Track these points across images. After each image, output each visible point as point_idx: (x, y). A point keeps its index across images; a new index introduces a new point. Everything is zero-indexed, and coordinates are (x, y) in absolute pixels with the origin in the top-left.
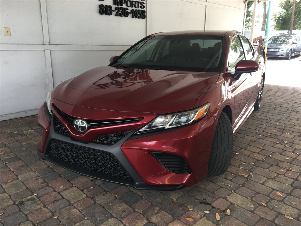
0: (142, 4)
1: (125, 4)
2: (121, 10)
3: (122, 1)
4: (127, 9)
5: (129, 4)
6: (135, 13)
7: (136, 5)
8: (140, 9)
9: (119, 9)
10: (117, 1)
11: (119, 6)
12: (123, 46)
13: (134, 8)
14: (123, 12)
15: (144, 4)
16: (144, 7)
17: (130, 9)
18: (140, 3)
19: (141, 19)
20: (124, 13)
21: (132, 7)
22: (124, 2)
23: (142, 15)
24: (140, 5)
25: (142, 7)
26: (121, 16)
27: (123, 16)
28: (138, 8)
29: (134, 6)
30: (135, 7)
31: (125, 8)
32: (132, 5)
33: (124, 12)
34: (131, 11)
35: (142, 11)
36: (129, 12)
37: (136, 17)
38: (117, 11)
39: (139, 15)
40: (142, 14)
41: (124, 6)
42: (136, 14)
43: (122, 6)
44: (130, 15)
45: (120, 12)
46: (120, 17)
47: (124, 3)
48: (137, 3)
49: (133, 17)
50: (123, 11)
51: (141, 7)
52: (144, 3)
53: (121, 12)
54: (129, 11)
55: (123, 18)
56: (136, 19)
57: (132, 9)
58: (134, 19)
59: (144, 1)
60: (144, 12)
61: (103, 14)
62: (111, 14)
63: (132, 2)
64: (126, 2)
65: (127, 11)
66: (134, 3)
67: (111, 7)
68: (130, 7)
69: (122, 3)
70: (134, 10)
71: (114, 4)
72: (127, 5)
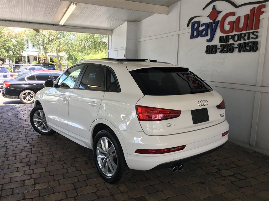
0: (255, 33)
4: (232, 44)
5: (236, 38)
6: (241, 46)
7: (246, 37)
8: (251, 40)
11: (223, 43)
15: (257, 34)
18: (251, 34)
21: (240, 40)
25: (255, 37)
26: (227, 52)
30: (244, 40)
33: (228, 47)
34: (237, 45)
37: (244, 51)
38: (221, 48)
47: (231, 39)
48: (247, 35)
49: (239, 51)
51: (252, 38)
52: (257, 32)
54: (234, 46)
55: (229, 54)
58: (242, 54)
59: (256, 30)
60: (254, 43)
61: (209, 53)
62: (215, 52)
63: (241, 34)
64: (233, 37)
65: (232, 46)
66: (243, 35)
67: (215, 46)
68: (237, 41)
69: (227, 39)
70: (241, 43)
71: (220, 42)
72: (234, 40)
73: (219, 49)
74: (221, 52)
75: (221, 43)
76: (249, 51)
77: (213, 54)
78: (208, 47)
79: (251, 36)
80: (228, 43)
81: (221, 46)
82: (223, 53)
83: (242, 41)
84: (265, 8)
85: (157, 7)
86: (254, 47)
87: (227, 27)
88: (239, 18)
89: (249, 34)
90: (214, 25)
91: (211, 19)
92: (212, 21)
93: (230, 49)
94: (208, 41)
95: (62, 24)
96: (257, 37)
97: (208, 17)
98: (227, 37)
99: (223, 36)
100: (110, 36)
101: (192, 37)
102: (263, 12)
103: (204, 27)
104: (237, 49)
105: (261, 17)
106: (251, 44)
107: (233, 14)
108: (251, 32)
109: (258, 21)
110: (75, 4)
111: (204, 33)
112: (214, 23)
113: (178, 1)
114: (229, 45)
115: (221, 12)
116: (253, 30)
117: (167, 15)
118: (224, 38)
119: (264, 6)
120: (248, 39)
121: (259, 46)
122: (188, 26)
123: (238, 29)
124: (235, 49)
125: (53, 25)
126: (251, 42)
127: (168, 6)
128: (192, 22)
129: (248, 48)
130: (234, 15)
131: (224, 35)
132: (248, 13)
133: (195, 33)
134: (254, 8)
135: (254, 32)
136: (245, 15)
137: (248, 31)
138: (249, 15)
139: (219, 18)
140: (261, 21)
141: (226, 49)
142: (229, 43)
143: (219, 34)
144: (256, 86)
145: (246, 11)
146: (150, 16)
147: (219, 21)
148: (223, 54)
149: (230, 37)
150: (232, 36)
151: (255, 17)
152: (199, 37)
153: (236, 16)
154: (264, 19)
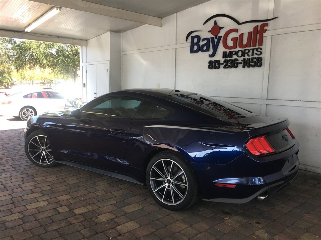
0: (259, 50)
1: (236, 55)
5: (240, 54)
7: (250, 54)
8: (255, 56)
17: (240, 60)
21: (244, 56)
25: (259, 53)
29: (246, 55)
30: (249, 56)
34: (242, 61)
37: (249, 67)
38: (225, 64)
44: (241, 66)
47: (234, 54)
48: (251, 51)
49: (244, 67)
51: (256, 54)
52: (261, 49)
55: (233, 69)
57: (243, 59)
58: (246, 68)
59: (260, 47)
61: (212, 69)
62: (219, 68)
63: (245, 50)
64: (237, 53)
65: (236, 61)
66: (247, 51)
67: (218, 62)
68: (241, 56)
69: (231, 55)
70: (245, 59)
71: (223, 58)
72: (238, 56)
73: (223, 64)
74: (225, 67)
75: (225, 59)
76: (253, 66)
77: (216, 70)
78: (210, 62)
79: (255, 52)
80: (231, 58)
81: (225, 61)
82: (228, 68)
83: (246, 57)
84: (268, 26)
85: (151, 18)
86: (258, 63)
87: (230, 43)
88: (242, 35)
89: (253, 50)
90: (216, 40)
91: (212, 34)
92: (214, 36)
93: (234, 64)
94: (210, 56)
95: (28, 32)
96: (261, 53)
97: (209, 32)
98: (231, 53)
99: (226, 52)
100: (84, 48)
101: (192, 51)
102: (266, 30)
103: (205, 42)
104: (242, 64)
105: (264, 35)
106: (255, 60)
107: (236, 30)
108: (255, 49)
109: (261, 38)
110: (59, 9)
111: (205, 48)
112: (216, 39)
113: (173, 14)
114: (233, 61)
115: (223, 28)
116: (257, 47)
117: (160, 27)
118: (228, 53)
119: (267, 25)
120: (253, 55)
121: (263, 61)
122: (186, 41)
123: (241, 46)
124: (239, 64)
125: (15, 31)
126: (255, 58)
127: (162, 18)
128: (191, 37)
129: (253, 64)
130: (237, 32)
131: (228, 51)
132: (252, 30)
133: (195, 48)
134: (257, 26)
135: (258, 48)
136: (248, 32)
137: (252, 48)
138: (252, 32)
139: (222, 33)
140: (264, 39)
141: (230, 65)
142: (233, 59)
143: (221, 49)
144: (262, 99)
145: (249, 28)
146: (138, 27)
147: (221, 37)
148: (226, 70)
149: (234, 53)
150: (235, 51)
151: (258, 35)
152: (200, 51)
153: (240, 33)
154: (267, 37)
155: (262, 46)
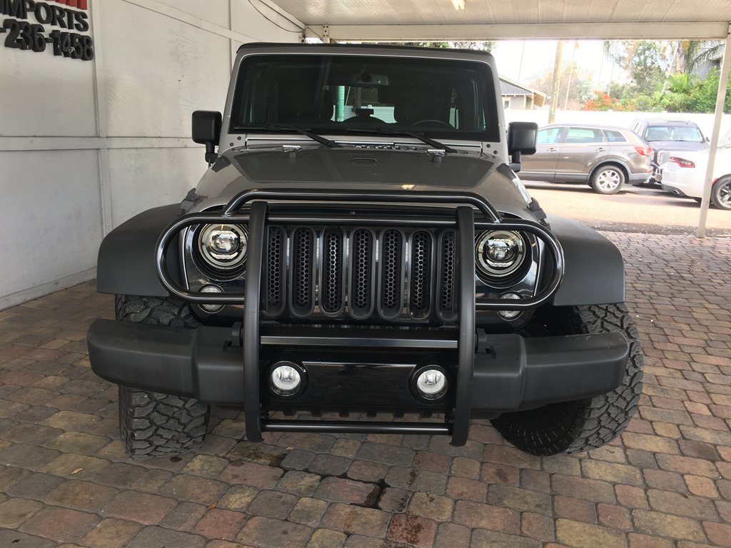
0: (81, 17)
1: (34, 13)
2: (21, 31)
3: (24, 5)
4: (41, 30)
5: (43, 13)
6: (65, 42)
7: (65, 19)
8: (74, 31)
9: (18, 26)
10: (10, 2)
11: (14, 18)
12: (34, 136)
13: (57, 27)
14: (28, 34)
15: (85, 20)
16: (86, 27)
17: (48, 28)
18: (73, 15)
19: (80, 60)
20: (30, 38)
21: (53, 24)
22: (28, 6)
23: (83, 49)
24: (75, 22)
25: (82, 26)
26: (23, 48)
27: (29, 49)
28: (70, 27)
29: (57, 21)
30: (63, 25)
31: (33, 25)
32: (52, 19)
33: (33, 35)
34: (50, 35)
35: (81, 38)
36: (46, 39)
37: (66, 55)
38: (8, 31)
39: (73, 49)
40: (83, 46)
41: (31, 19)
42: (66, 46)
43: (25, 17)
44: (49, 47)
45: (19, 37)
46: (18, 52)
47: (30, 10)
48: (66, 14)
49: (56, 53)
50: (30, 32)
51: (78, 27)
52: (85, 16)
53: (22, 35)
54: (46, 35)
55: (29, 54)
56: (67, 58)
57: (53, 31)
58: (60, 58)
59: (84, 11)
60: (88, 42)
63: (53, 7)
64: (35, 8)
65: (40, 33)
66: (58, 12)
68: (47, 22)
69: (22, 9)
72: (38, 17)
73: (2, 31)
80: (26, 21)
86: (89, 50)
89: (70, 12)
108: (75, 12)
114: (36, 30)
116: (77, 9)
135: (78, 13)
150: (31, 3)
155: (86, 9)
